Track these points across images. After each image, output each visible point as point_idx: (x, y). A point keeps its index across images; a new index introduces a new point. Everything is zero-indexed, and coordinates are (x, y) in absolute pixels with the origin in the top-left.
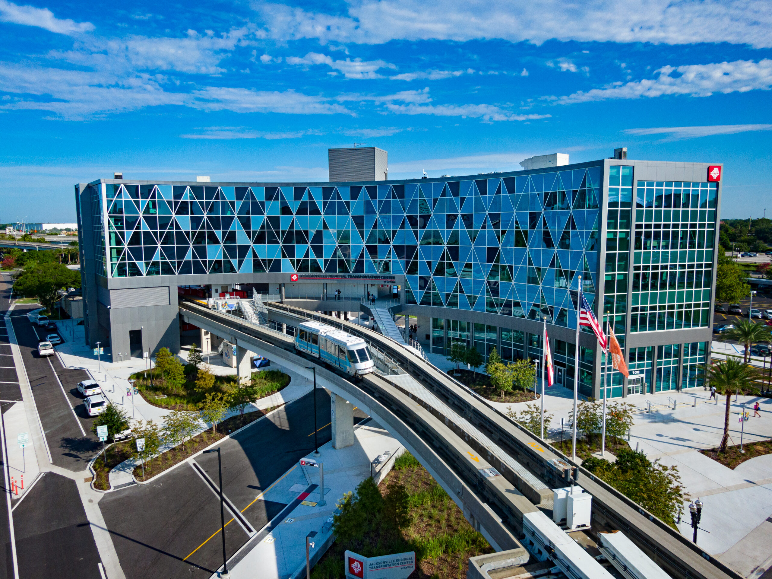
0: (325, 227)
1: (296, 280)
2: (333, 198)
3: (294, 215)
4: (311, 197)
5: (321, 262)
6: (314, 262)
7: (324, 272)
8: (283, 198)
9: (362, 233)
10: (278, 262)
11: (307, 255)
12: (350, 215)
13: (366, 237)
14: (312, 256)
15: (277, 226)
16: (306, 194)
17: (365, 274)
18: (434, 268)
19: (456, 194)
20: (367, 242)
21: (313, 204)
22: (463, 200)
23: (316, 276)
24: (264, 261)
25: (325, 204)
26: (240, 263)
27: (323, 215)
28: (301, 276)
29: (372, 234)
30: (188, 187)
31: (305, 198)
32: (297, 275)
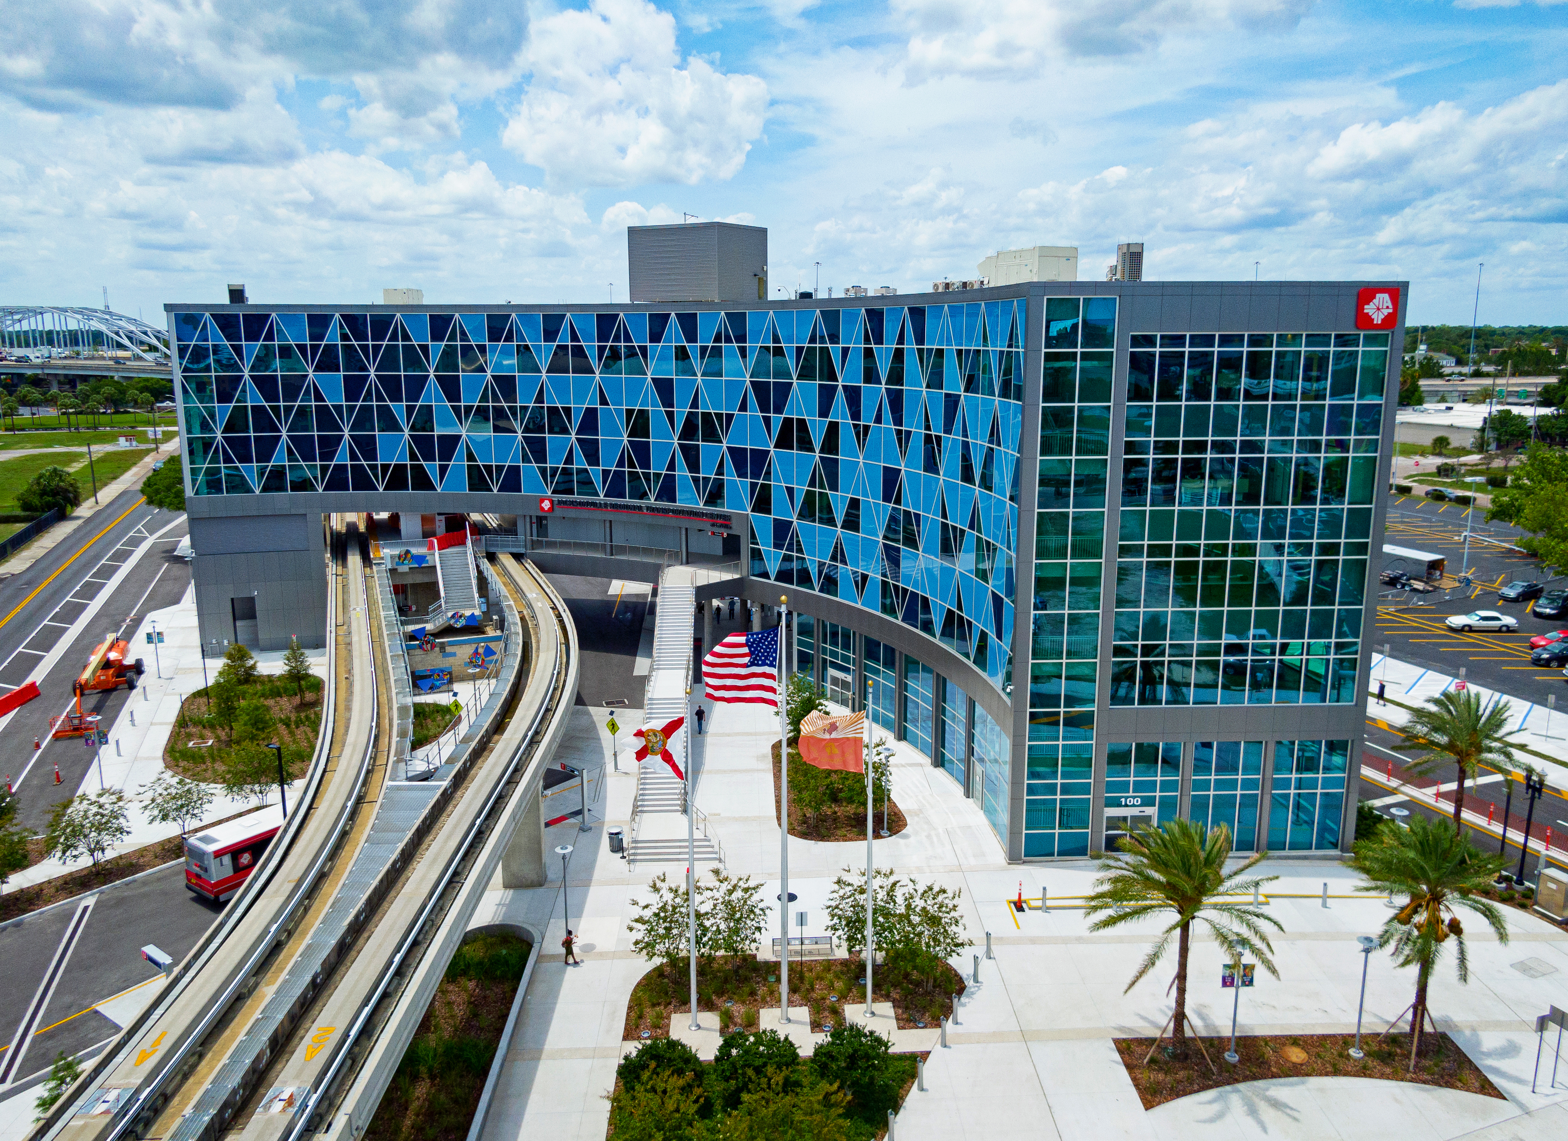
0: (604, 402)
1: (550, 510)
2: (617, 338)
3: (544, 375)
4: (574, 337)
5: (595, 473)
6: (584, 473)
7: (602, 495)
8: (521, 338)
9: (671, 416)
10: (514, 471)
11: (569, 460)
12: (649, 377)
13: (680, 424)
14: (580, 462)
15: (511, 395)
16: (565, 327)
17: (678, 504)
18: (798, 503)
20: (680, 438)
21: (579, 352)
23: (588, 504)
24: (488, 468)
25: (601, 349)
26: (443, 469)
27: (598, 375)
28: (560, 501)
29: (690, 420)
30: (337, 315)
31: (563, 338)
32: (552, 502)
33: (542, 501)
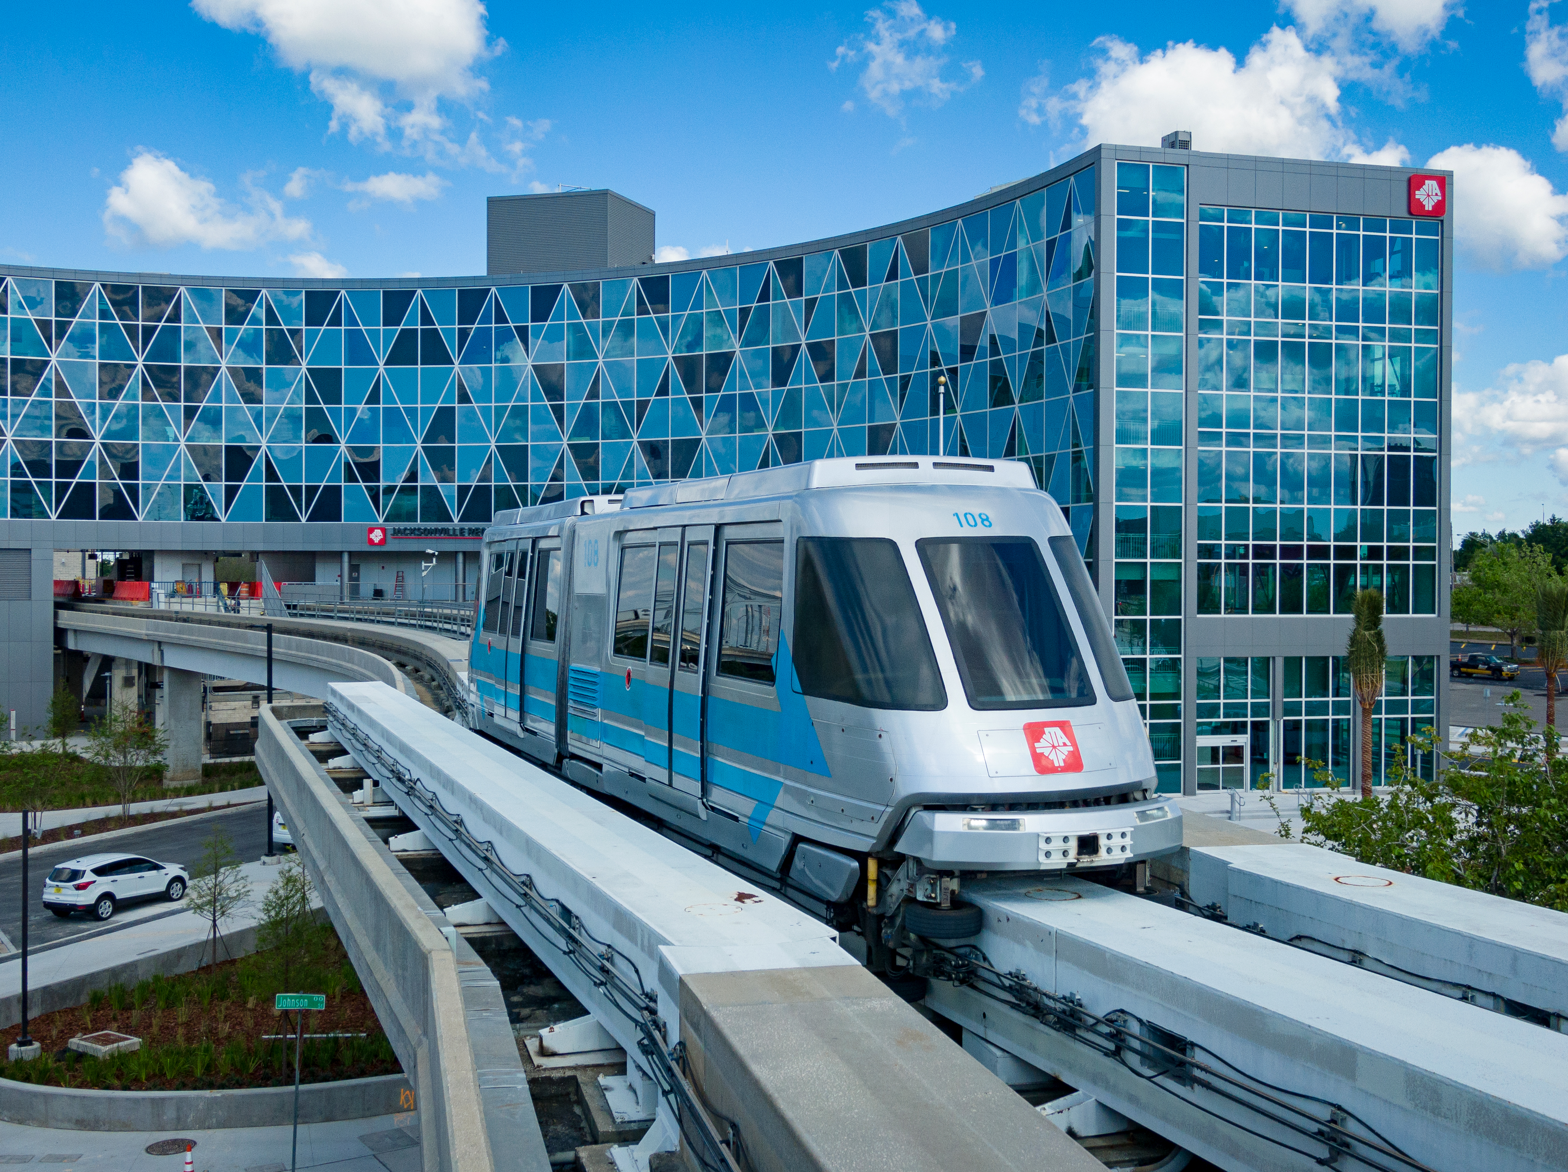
0: (464, 398)
1: (383, 542)
2: (486, 319)
3: (381, 367)
4: (426, 319)
5: (448, 491)
6: (431, 492)
7: (456, 520)
8: (352, 321)
9: (558, 411)
10: (333, 493)
11: (413, 476)
12: (529, 364)
13: (571, 421)
14: (428, 478)
15: (333, 397)
16: (414, 307)
19: (796, 290)
20: (572, 436)
21: (432, 337)
22: (810, 303)
23: (436, 531)
24: (297, 491)
25: (464, 334)
26: (231, 493)
27: (457, 366)
28: (397, 532)
29: (588, 413)
30: (97, 285)
31: (411, 321)
32: (384, 530)
33: (371, 530)
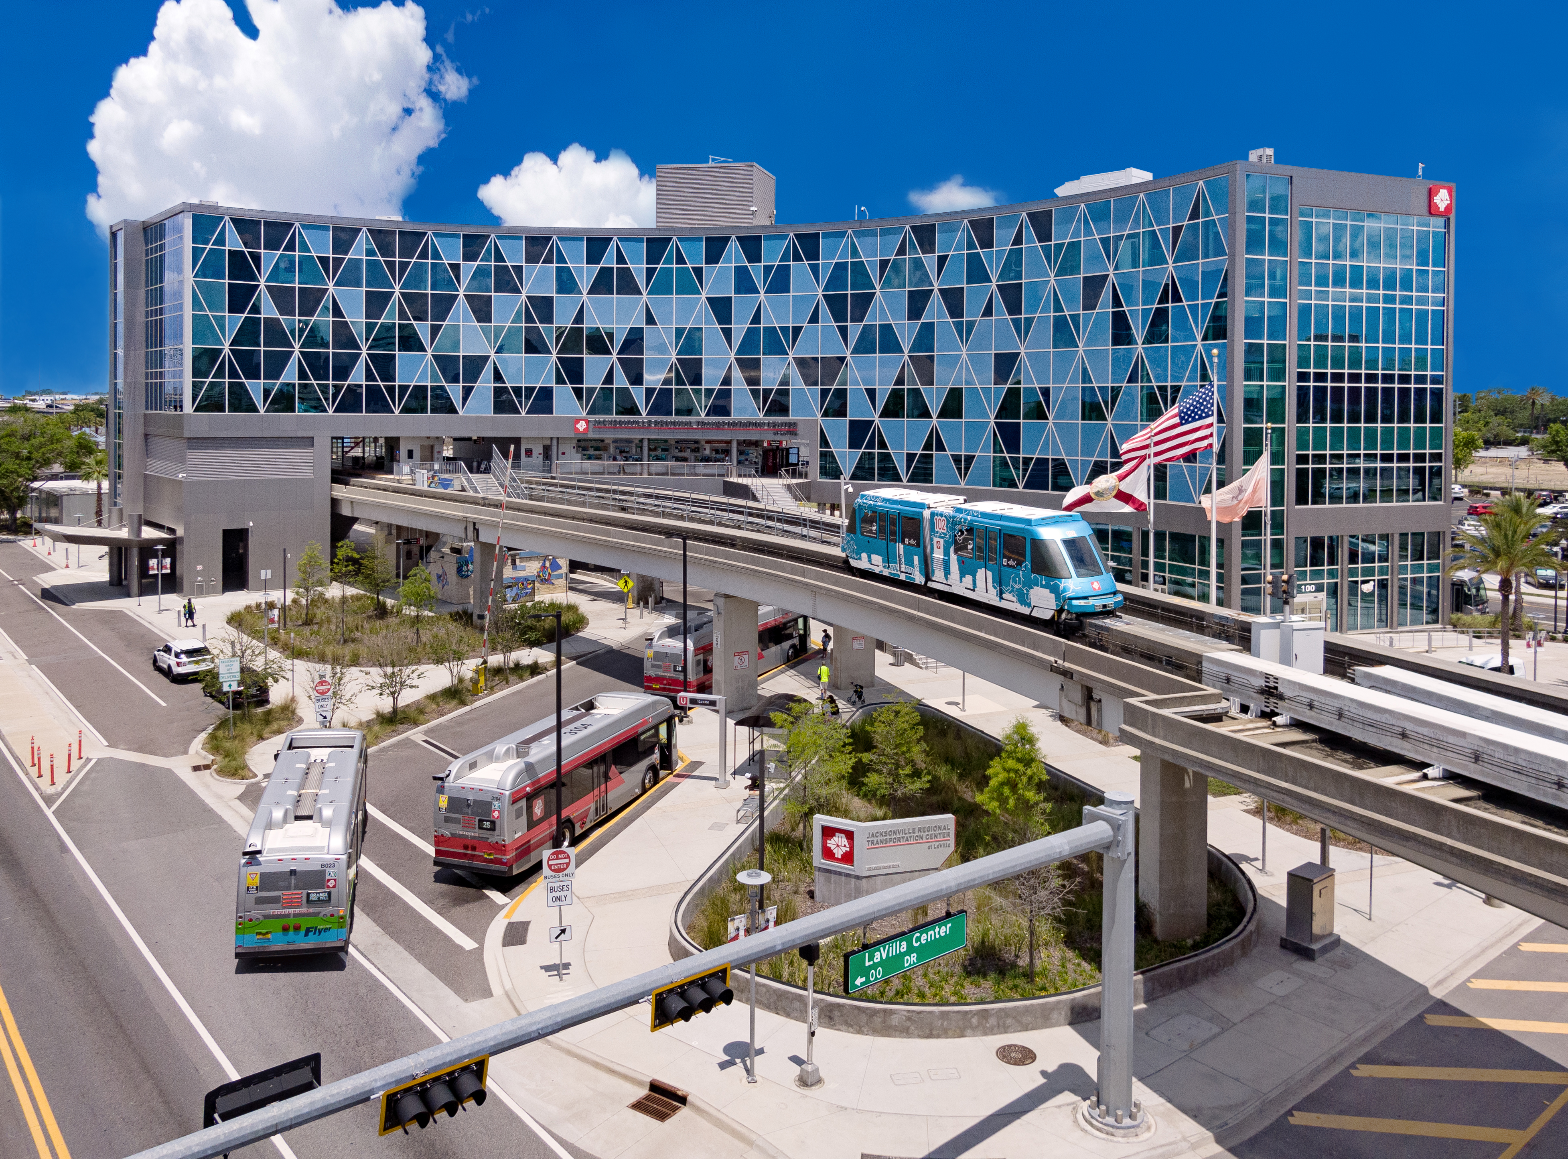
0: (650, 320)
1: (586, 431)
2: (669, 261)
3: (585, 296)
4: (621, 259)
5: (638, 394)
6: (624, 393)
7: (644, 414)
8: (561, 259)
10: (546, 393)
11: (609, 379)
12: (704, 295)
13: (737, 340)
14: (621, 381)
15: (547, 318)
17: (734, 417)
18: (881, 404)
19: (929, 247)
20: (738, 353)
21: (625, 273)
22: (942, 259)
23: (628, 422)
27: (645, 296)
28: (596, 422)
29: (752, 335)
30: (365, 229)
32: (587, 422)
33: (577, 421)
